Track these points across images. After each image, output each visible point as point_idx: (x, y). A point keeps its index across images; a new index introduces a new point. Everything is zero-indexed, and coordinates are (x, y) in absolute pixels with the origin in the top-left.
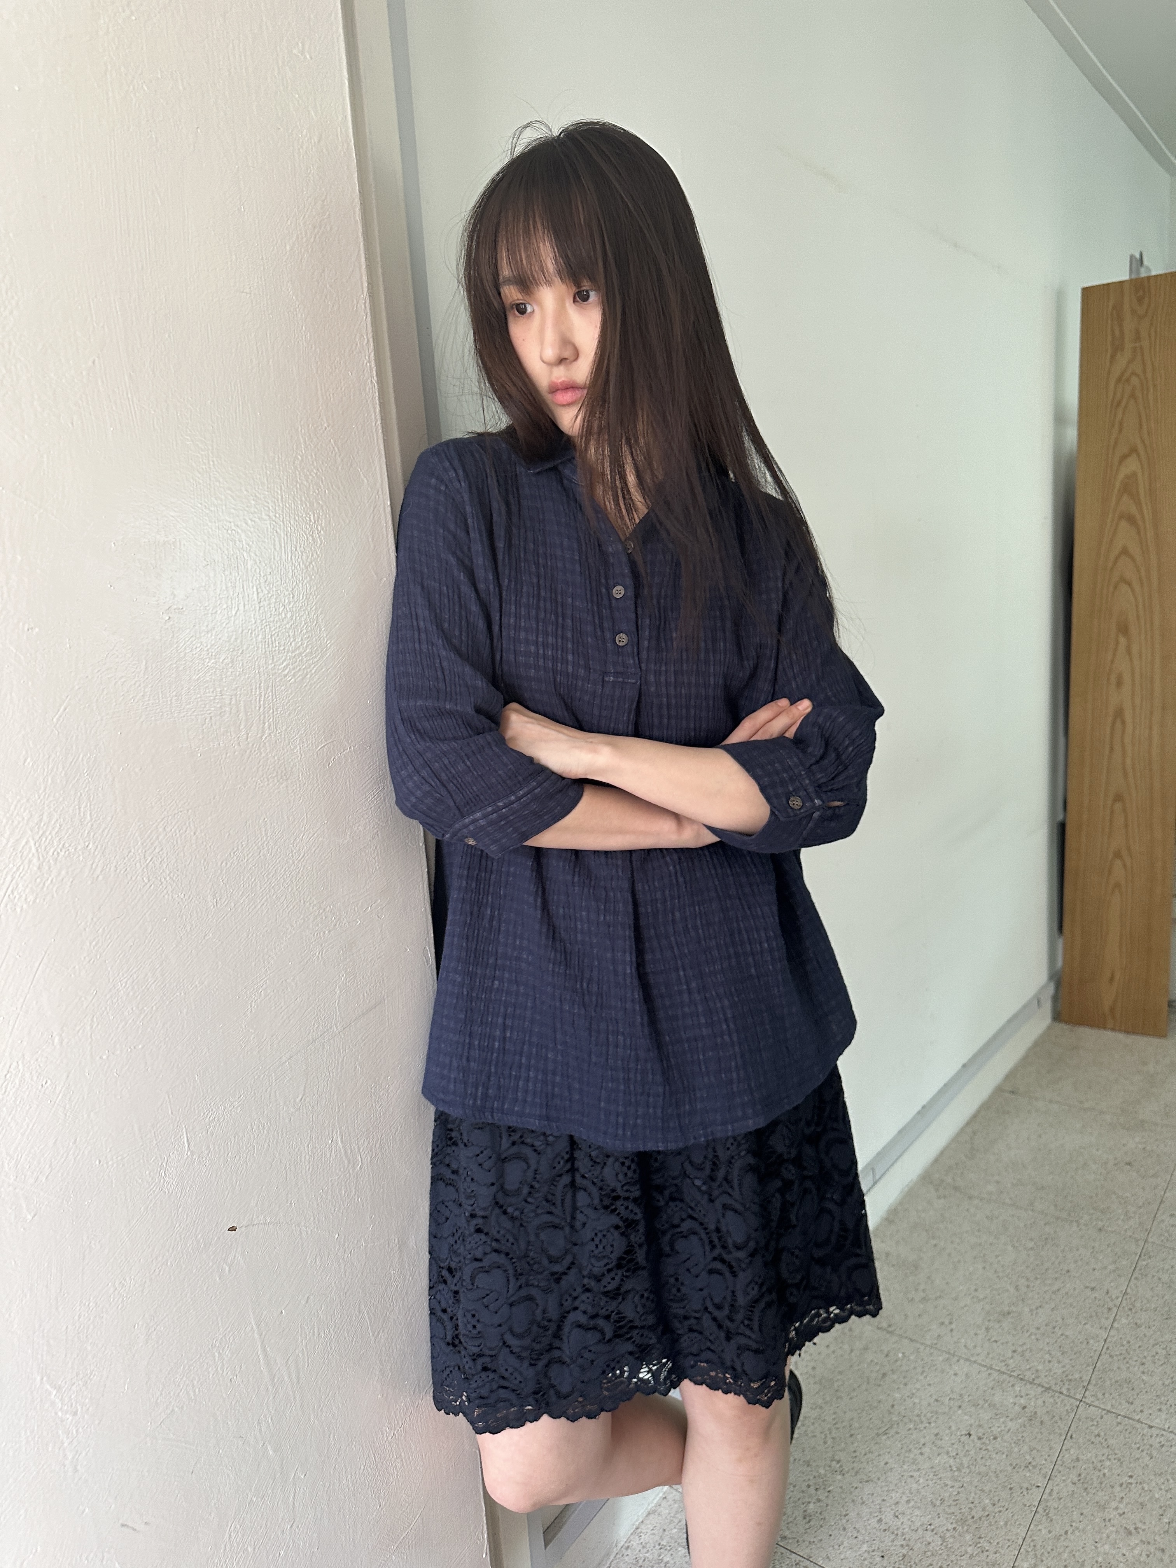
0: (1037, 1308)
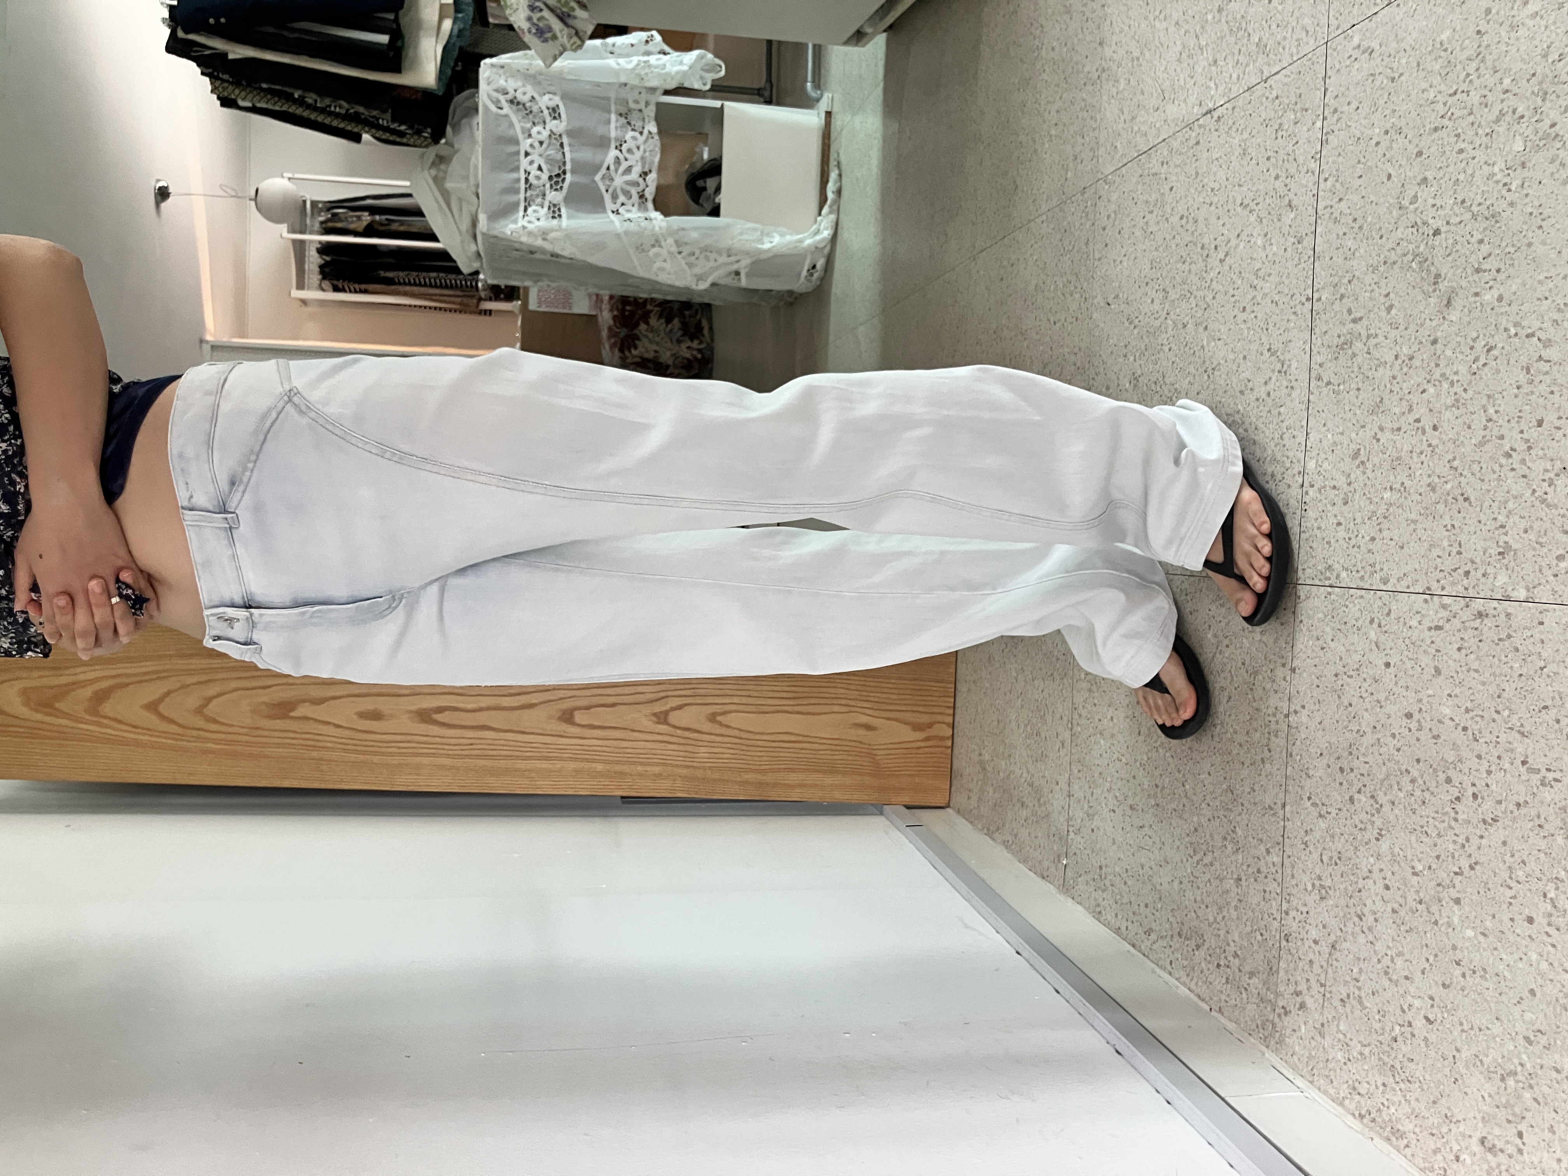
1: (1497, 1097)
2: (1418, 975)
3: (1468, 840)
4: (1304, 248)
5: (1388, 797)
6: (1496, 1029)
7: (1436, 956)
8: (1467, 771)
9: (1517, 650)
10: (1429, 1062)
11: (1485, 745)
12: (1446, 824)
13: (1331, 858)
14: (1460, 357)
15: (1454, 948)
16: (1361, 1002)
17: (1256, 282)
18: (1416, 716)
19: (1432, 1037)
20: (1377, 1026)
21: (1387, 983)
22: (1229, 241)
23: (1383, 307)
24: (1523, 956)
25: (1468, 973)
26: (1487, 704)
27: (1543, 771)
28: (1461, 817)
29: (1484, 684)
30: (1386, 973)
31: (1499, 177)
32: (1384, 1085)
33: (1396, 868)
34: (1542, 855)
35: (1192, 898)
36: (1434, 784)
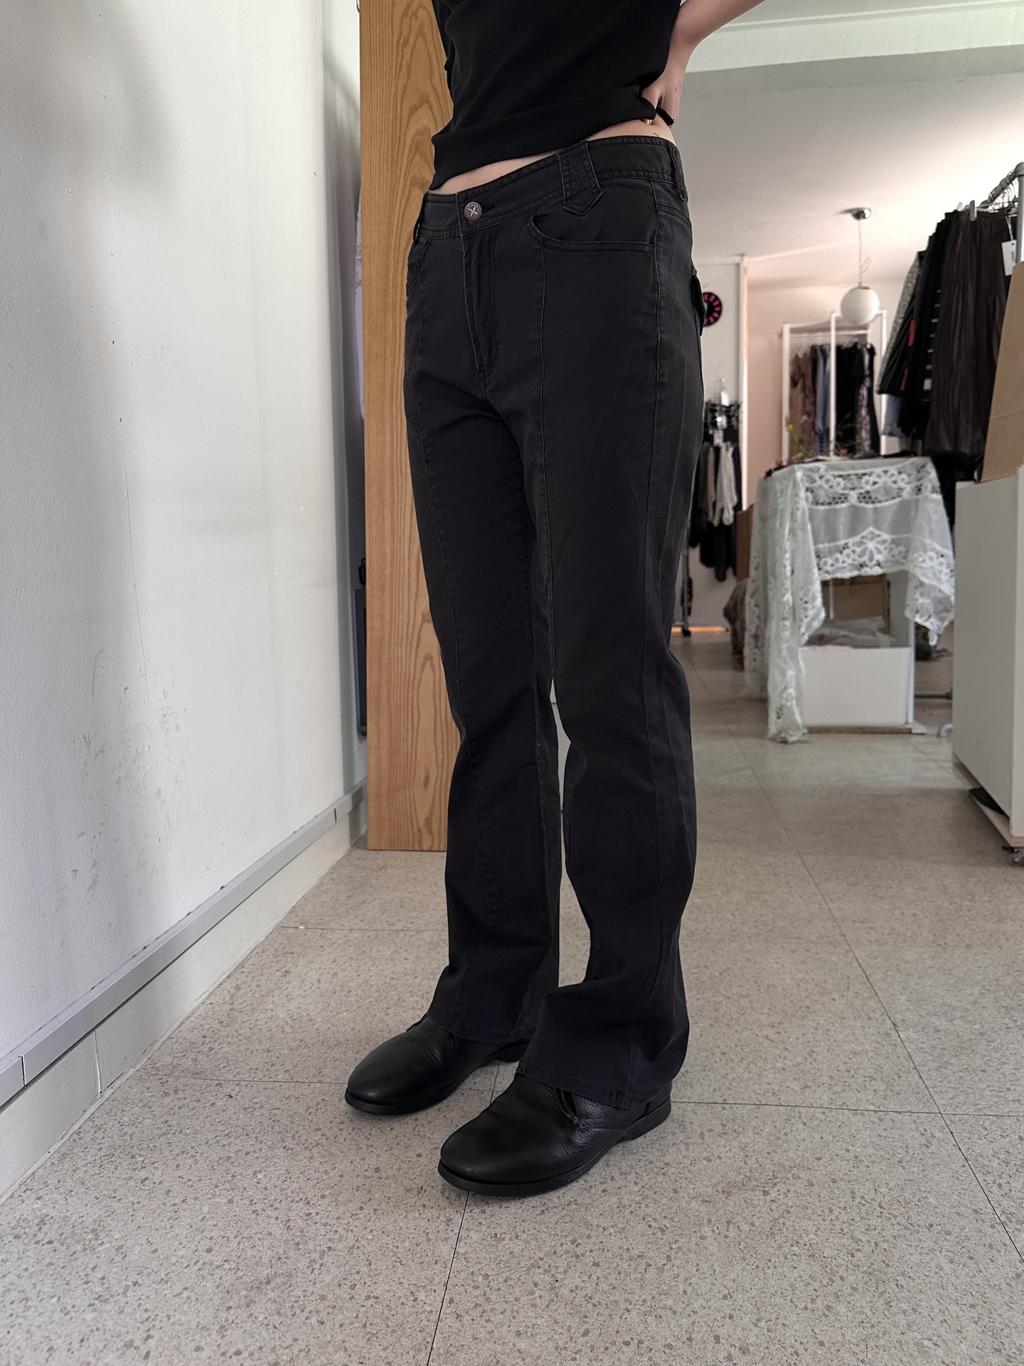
0: (323, 1254)
1: (80, 1227)
2: (178, 1173)
3: (276, 1209)
4: (768, 1097)
5: (316, 1155)
6: (131, 1227)
7: (192, 1186)
8: (329, 1209)
9: (417, 1245)
10: (113, 1180)
11: (347, 1222)
12: (290, 1194)
13: (275, 1115)
14: (659, 1210)
15: (196, 1199)
16: (163, 1134)
17: (745, 1062)
18: (377, 1175)
19: (131, 1183)
20: (145, 1146)
21: (175, 1153)
22: (783, 1042)
23: (709, 1154)
24: (183, 1245)
25: (176, 1208)
26: (378, 1224)
27: (321, 1262)
28: (294, 1205)
29: (395, 1221)
30: (183, 1152)
31: (806, 1239)
32: (101, 1149)
33: (261, 1160)
34: (257, 1259)
35: (259, 1018)
36: (321, 1186)
